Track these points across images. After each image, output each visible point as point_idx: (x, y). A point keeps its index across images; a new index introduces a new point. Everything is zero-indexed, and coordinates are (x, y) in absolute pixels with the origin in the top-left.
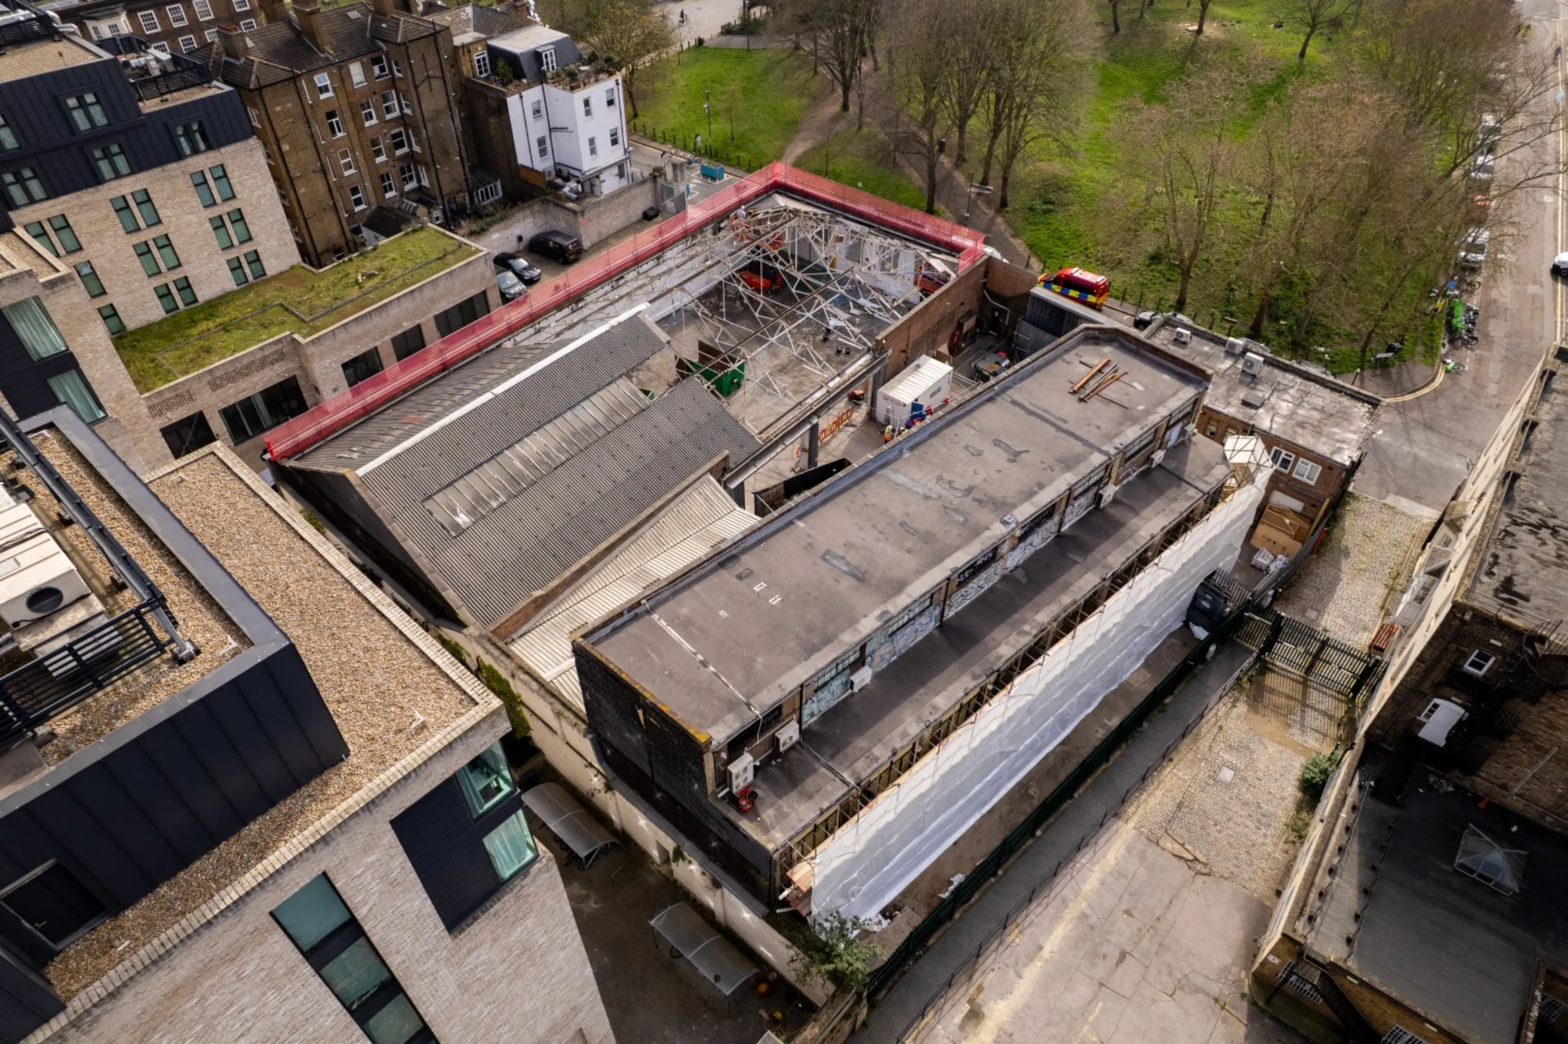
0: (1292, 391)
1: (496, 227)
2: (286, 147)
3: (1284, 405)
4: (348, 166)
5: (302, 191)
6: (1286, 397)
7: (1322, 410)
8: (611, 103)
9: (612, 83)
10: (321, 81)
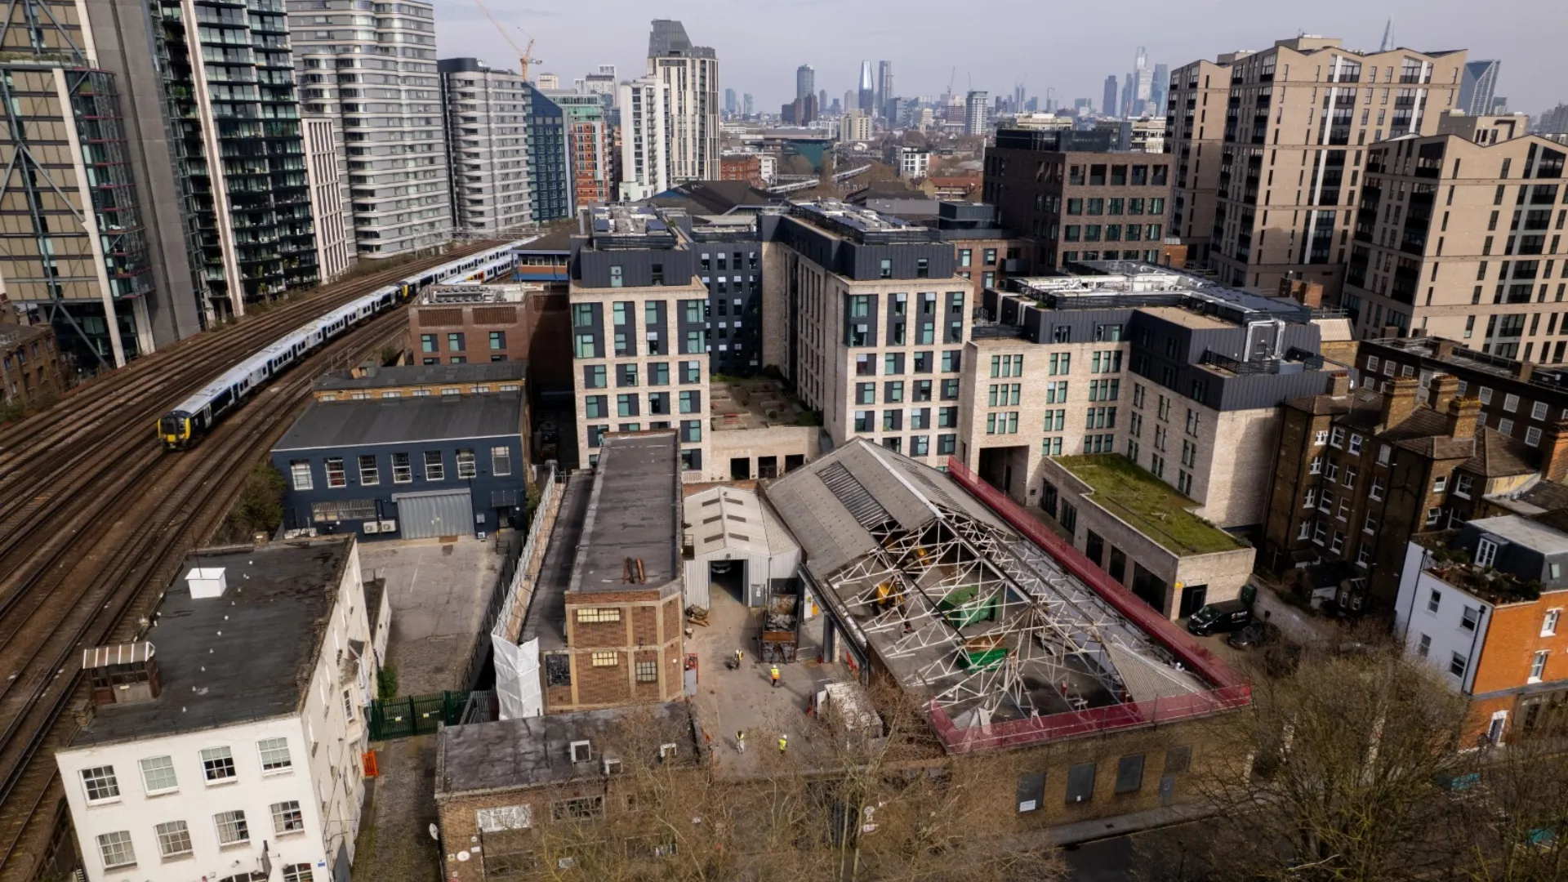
0: (530, 765)
1: (1302, 613)
2: (1283, 453)
3: (528, 748)
4: (1343, 513)
6: (531, 757)
7: (492, 763)
8: (1468, 624)
9: (1475, 604)
10: (1355, 440)
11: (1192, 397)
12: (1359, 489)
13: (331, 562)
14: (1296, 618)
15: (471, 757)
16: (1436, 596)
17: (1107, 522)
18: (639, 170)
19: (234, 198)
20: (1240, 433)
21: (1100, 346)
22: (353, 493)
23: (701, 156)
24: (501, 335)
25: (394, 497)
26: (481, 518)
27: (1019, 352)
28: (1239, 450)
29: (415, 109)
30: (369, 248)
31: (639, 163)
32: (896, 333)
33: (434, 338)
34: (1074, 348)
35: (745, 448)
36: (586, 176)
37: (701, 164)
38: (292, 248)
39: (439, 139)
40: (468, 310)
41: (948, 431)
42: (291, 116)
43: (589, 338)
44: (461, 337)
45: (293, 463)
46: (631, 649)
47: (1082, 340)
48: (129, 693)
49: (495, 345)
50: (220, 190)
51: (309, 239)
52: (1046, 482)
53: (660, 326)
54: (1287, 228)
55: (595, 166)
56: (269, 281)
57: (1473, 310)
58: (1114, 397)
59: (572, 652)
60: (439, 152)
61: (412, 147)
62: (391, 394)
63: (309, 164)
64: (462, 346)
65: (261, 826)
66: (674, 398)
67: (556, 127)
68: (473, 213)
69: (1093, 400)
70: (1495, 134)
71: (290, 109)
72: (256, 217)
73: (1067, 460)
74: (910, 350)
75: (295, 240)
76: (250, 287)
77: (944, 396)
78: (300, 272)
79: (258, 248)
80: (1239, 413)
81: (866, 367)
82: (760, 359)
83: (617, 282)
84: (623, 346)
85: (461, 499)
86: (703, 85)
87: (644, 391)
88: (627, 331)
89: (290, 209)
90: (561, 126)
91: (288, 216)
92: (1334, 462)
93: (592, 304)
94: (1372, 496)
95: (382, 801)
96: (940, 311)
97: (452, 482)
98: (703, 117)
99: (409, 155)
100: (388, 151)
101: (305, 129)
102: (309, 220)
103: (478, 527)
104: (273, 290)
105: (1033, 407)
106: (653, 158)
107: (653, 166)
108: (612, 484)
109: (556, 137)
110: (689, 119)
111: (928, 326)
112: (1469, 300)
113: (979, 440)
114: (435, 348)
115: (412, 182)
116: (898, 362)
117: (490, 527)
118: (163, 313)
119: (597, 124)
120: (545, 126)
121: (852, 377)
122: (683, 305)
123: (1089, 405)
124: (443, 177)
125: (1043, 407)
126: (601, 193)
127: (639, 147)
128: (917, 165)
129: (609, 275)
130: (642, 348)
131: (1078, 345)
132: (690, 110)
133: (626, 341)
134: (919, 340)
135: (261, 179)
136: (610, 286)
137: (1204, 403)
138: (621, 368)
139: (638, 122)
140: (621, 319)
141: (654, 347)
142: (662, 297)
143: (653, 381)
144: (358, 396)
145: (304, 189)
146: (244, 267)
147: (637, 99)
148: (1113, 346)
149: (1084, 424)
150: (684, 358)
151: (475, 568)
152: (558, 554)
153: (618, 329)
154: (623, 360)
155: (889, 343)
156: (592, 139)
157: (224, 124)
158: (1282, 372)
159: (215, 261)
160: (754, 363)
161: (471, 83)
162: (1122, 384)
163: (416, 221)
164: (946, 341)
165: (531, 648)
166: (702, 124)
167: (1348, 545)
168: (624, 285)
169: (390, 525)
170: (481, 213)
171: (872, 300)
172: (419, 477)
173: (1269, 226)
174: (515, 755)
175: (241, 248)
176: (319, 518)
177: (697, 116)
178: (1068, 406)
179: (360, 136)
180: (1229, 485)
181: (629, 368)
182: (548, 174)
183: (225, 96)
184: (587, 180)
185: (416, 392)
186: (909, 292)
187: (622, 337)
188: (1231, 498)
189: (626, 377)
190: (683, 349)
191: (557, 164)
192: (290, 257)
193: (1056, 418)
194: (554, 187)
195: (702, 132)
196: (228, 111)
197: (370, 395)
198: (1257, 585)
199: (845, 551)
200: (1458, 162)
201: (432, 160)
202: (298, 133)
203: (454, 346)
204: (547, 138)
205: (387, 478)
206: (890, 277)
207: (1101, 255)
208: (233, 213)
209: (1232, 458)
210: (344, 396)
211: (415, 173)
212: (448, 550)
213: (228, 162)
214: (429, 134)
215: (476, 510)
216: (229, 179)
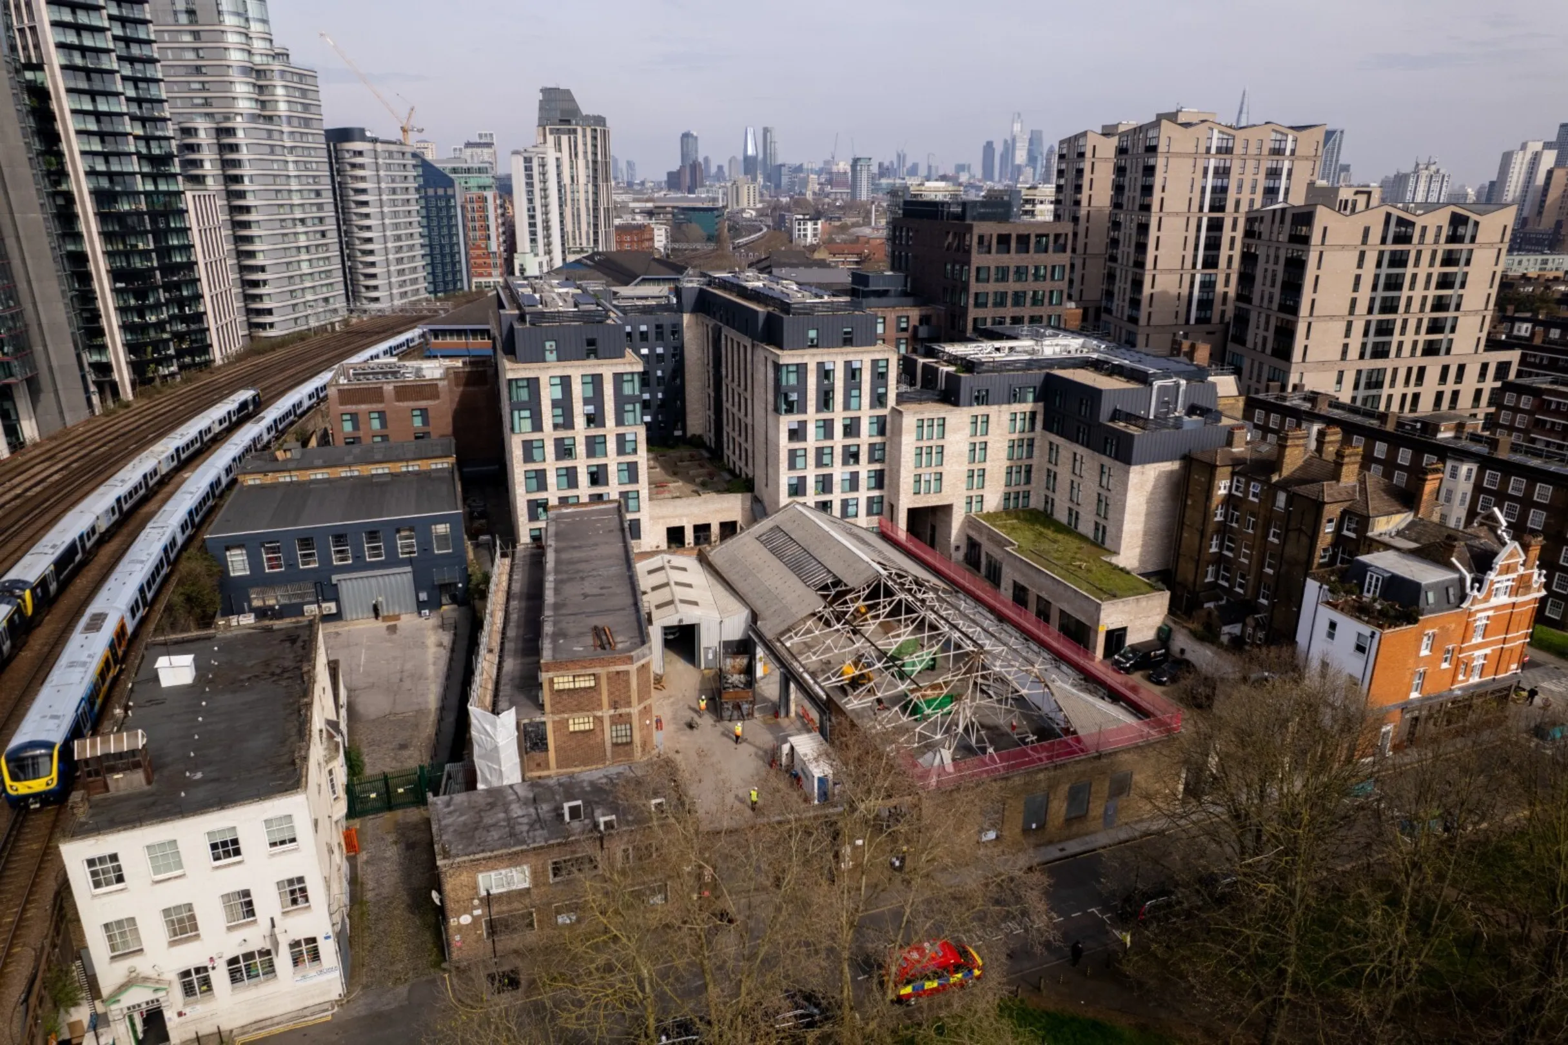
0: (525, 828)
1: (1214, 648)
2: (1189, 502)
3: (520, 813)
4: (1245, 556)
5: (1185, 535)
6: (525, 820)
7: (487, 829)
8: (1360, 649)
9: (1366, 630)
10: (1254, 488)
11: (1104, 453)
12: (1259, 532)
13: (299, 644)
14: (1209, 653)
15: (465, 824)
16: (1333, 625)
17: (1032, 573)
18: (533, 241)
19: (116, 275)
20: (1149, 486)
21: (1018, 407)
22: (292, 576)
23: (596, 226)
24: (424, 412)
25: (335, 579)
26: (423, 596)
27: (942, 415)
28: (1150, 501)
29: (304, 180)
30: (263, 326)
31: (533, 233)
32: (825, 401)
33: (354, 417)
34: (992, 410)
35: (680, 516)
36: (479, 247)
37: (596, 233)
38: (181, 327)
39: (329, 212)
40: (389, 388)
41: (876, 493)
42: (173, 188)
43: (526, 413)
44: (382, 415)
45: (228, 549)
46: (606, 713)
47: (1000, 403)
48: (121, 782)
49: (418, 422)
50: (100, 267)
51: (199, 317)
52: (969, 538)
53: (596, 399)
54: (1174, 290)
55: (488, 238)
56: (159, 362)
57: (1342, 365)
58: (1030, 456)
59: (549, 720)
60: (330, 225)
61: (302, 221)
62: (319, 475)
63: (195, 237)
64: (384, 424)
65: (268, 903)
66: (612, 469)
67: (448, 198)
68: (367, 288)
69: (1010, 458)
70: (1355, 203)
71: (171, 181)
72: (141, 295)
73: (989, 516)
74: (839, 416)
75: (184, 319)
76: (138, 368)
77: (872, 460)
78: (191, 352)
79: (144, 328)
80: (1148, 467)
81: (797, 434)
82: (684, 429)
83: (551, 357)
84: (560, 420)
85: (402, 577)
86: (595, 154)
87: (582, 464)
88: (564, 405)
89: (178, 286)
90: (454, 196)
91: (176, 293)
92: (1235, 509)
93: (528, 379)
94: (1271, 539)
95: (368, 876)
96: (866, 377)
97: (392, 561)
98: (595, 186)
99: (300, 229)
100: (278, 224)
101: (189, 200)
102: (198, 297)
103: (421, 606)
104: (163, 371)
105: (956, 467)
106: (547, 228)
107: (548, 236)
108: (565, 556)
109: (448, 208)
110: (582, 188)
111: (855, 393)
112: (1339, 357)
113: (906, 501)
114: (356, 427)
115: (304, 256)
116: (827, 428)
117: (433, 604)
118: (47, 398)
119: (489, 194)
120: (437, 198)
121: (784, 443)
122: (618, 378)
123: (1008, 463)
124: (335, 252)
125: (965, 467)
126: (495, 266)
127: (532, 217)
128: (809, 233)
129: (544, 350)
130: (580, 421)
131: (996, 407)
132: (582, 179)
133: (563, 415)
134: (847, 407)
135: (145, 254)
136: (544, 360)
137: (1116, 458)
138: (559, 442)
139: (530, 192)
140: (558, 393)
141: (591, 420)
142: (597, 371)
143: (591, 453)
144: (285, 478)
145: (191, 265)
146: (130, 348)
147: (529, 169)
148: (1028, 407)
149: (1003, 482)
150: (621, 430)
151: (423, 646)
152: (518, 627)
153: (555, 404)
154: (561, 434)
155: (818, 410)
156: (484, 209)
157: (102, 197)
158: (1186, 427)
159: (98, 341)
160: (678, 433)
161: (360, 153)
162: (1037, 443)
163: (309, 297)
164: (872, 406)
165: (509, 718)
166: (596, 193)
167: (1251, 583)
168: (559, 360)
169: (331, 607)
170: (376, 288)
171: (801, 369)
172: (358, 557)
173: (1157, 289)
174: (508, 819)
175: (125, 327)
176: (257, 603)
177: (590, 186)
178: (988, 465)
179: (247, 209)
180: (1141, 533)
181: (567, 442)
182: (442, 246)
183: (101, 167)
184: (480, 252)
185: (343, 472)
186: (837, 359)
187: (559, 411)
188: (1143, 546)
189: (564, 450)
190: (620, 422)
191: (451, 236)
192: (179, 337)
193: (976, 477)
194: (448, 260)
195: (595, 202)
196: (105, 183)
197: (296, 476)
198: (1171, 625)
199: (794, 610)
200: (1325, 229)
201: (323, 234)
202: (183, 206)
203: (376, 424)
204: (439, 209)
205: (326, 560)
206: (817, 346)
207: (1008, 320)
208: (115, 291)
209: (1143, 508)
210: (269, 479)
211: (307, 247)
212: (392, 629)
213: (107, 236)
214: (320, 207)
215: (418, 588)
216: (108, 254)
